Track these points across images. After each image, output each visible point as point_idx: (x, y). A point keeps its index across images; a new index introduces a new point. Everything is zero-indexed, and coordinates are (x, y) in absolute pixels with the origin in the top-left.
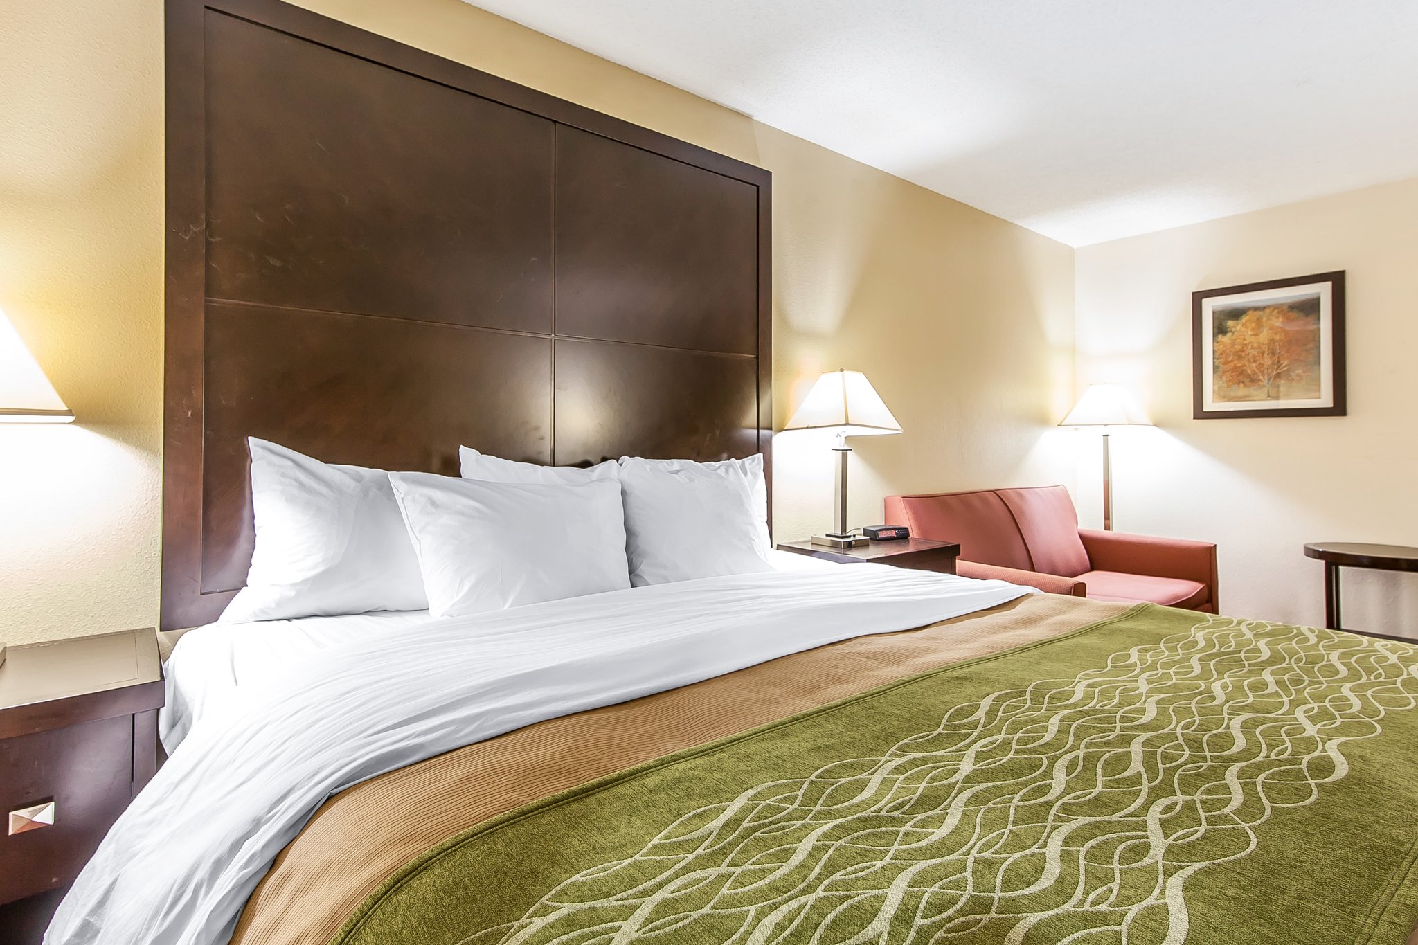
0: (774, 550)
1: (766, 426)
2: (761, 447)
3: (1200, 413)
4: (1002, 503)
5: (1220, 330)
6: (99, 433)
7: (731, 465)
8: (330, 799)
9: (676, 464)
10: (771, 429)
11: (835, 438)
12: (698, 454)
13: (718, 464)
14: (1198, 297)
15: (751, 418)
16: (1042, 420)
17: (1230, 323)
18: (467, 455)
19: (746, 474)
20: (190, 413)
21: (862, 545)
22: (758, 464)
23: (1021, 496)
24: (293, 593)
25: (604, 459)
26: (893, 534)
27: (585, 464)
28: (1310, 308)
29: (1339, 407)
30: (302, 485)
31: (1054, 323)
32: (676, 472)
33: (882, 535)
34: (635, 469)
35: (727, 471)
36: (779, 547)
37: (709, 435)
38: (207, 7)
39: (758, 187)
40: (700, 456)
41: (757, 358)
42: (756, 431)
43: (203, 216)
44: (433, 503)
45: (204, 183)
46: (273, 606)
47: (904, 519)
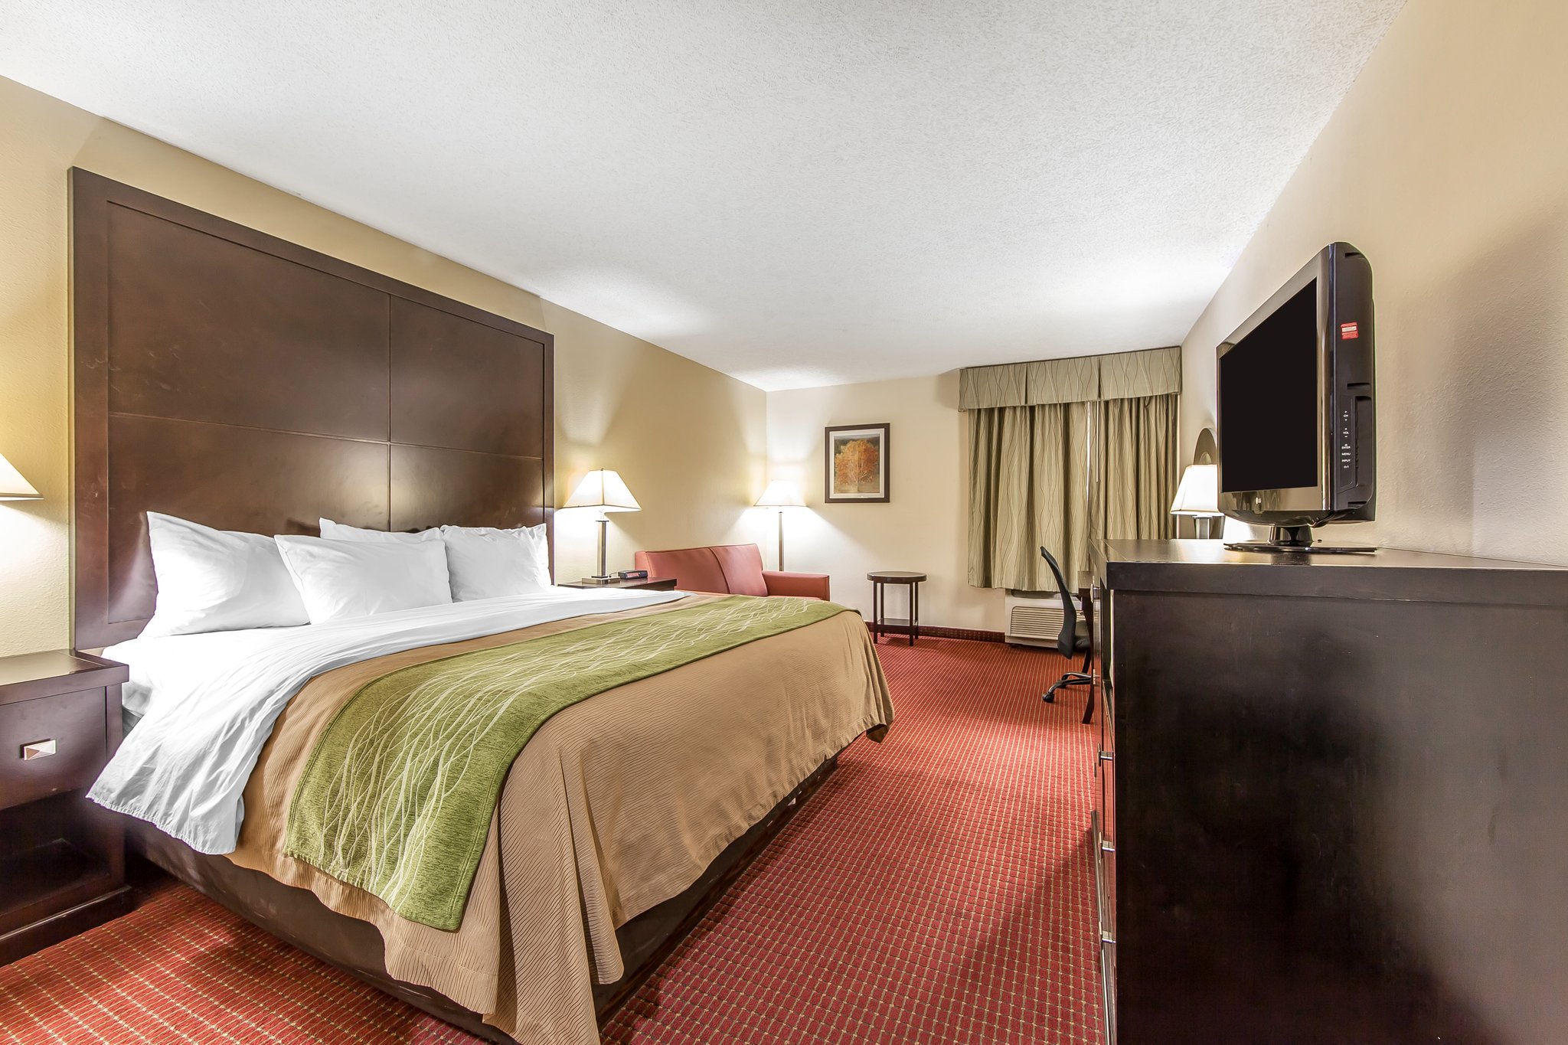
0: (555, 587)
1: (550, 504)
2: (547, 519)
3: (828, 500)
4: (714, 557)
5: (838, 451)
6: (15, 508)
7: (522, 531)
8: (311, 679)
9: (483, 530)
10: (553, 507)
11: (599, 513)
12: (500, 524)
13: (514, 530)
14: (828, 430)
15: (539, 500)
16: (744, 502)
17: (842, 447)
18: (325, 524)
19: (533, 537)
20: (96, 495)
21: (615, 582)
22: (543, 530)
23: (726, 551)
24: (203, 615)
25: (429, 528)
26: (637, 575)
27: (415, 531)
28: (875, 441)
29: (886, 499)
30: (201, 545)
31: (752, 442)
32: (484, 535)
33: (629, 576)
34: (454, 534)
35: (519, 534)
36: (559, 585)
37: (508, 511)
38: (108, 201)
39: (544, 345)
40: (501, 525)
41: (543, 460)
42: (542, 509)
43: (107, 352)
44: (312, 555)
45: (107, 329)
46: (187, 624)
47: (647, 566)
